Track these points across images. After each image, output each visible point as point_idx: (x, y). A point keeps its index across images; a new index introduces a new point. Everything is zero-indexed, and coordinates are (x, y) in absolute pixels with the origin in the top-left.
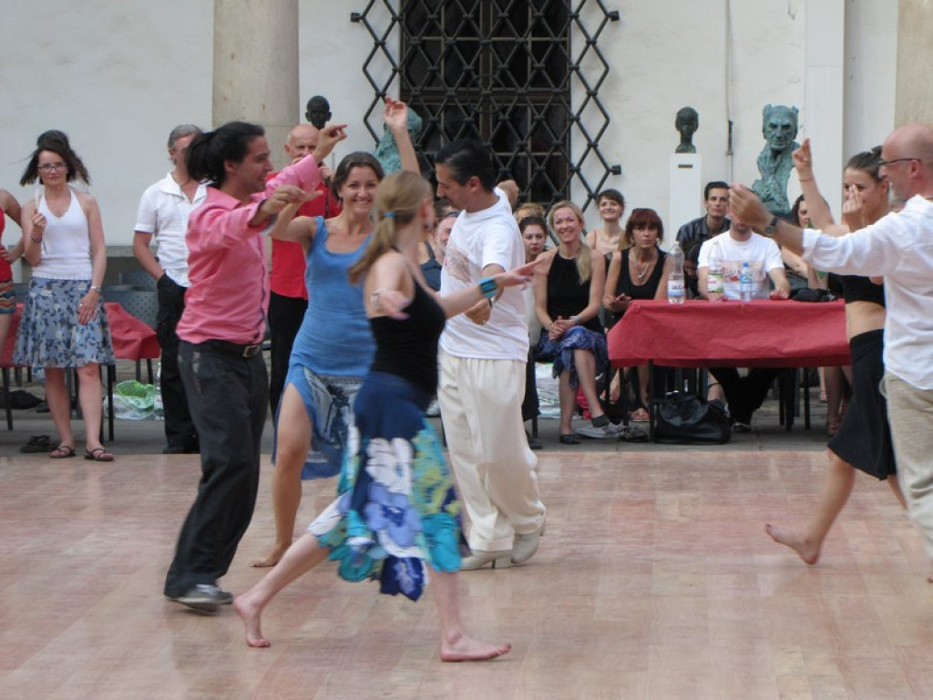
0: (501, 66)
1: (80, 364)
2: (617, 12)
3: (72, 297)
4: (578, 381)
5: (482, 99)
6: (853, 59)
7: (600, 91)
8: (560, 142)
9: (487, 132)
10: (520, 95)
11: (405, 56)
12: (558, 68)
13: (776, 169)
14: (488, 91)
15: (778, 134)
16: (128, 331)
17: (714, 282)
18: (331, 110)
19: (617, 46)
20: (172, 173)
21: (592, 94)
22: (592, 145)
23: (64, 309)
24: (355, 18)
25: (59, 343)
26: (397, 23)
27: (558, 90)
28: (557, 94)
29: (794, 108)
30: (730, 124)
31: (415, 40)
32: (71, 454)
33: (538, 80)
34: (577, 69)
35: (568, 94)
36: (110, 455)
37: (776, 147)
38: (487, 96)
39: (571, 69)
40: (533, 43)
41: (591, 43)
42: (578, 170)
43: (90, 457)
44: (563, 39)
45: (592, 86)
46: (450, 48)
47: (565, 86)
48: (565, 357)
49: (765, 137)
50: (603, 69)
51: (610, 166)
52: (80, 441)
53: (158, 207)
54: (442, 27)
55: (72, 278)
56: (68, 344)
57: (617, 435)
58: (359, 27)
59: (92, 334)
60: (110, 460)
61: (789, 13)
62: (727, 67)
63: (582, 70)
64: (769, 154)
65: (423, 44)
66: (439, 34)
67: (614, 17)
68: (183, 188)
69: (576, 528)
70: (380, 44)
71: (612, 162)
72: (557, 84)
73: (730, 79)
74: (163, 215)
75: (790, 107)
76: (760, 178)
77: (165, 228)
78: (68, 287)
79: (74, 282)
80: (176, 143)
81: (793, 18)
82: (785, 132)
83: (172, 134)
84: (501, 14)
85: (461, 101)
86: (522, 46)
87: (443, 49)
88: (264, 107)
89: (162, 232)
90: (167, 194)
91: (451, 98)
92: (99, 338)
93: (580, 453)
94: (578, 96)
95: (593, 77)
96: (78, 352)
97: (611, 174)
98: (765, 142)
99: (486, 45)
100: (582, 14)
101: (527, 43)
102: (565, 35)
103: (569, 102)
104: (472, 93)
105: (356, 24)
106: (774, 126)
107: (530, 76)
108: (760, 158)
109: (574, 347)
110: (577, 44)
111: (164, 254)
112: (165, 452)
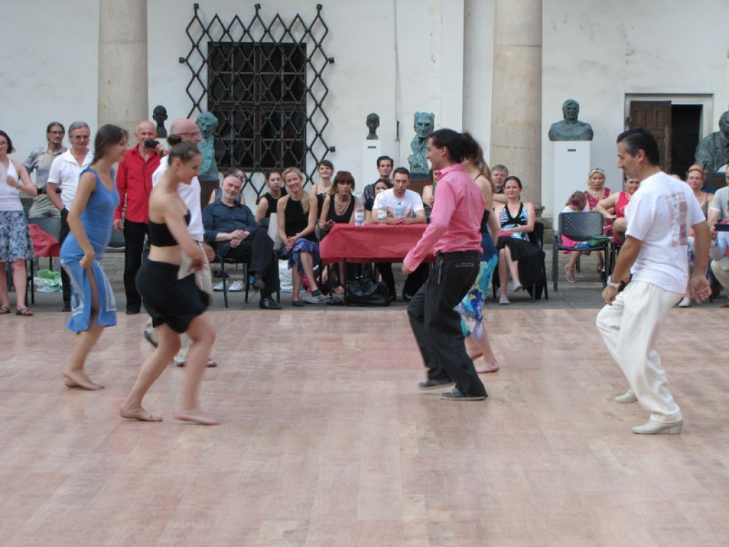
0: (266, 89)
1: (15, 259)
2: (333, 59)
3: (10, 221)
4: (303, 270)
5: (255, 108)
6: (469, 86)
7: (323, 104)
8: (300, 133)
9: (258, 126)
10: (277, 105)
11: (211, 82)
12: (299, 90)
13: (422, 149)
14: (258, 103)
15: (423, 129)
16: (43, 240)
17: (381, 214)
18: (167, 114)
19: (334, 78)
20: (70, 150)
21: (318, 105)
22: (319, 135)
23: (6, 228)
24: (182, 61)
25: (3, 248)
26: (206, 64)
27: (299, 103)
28: (298, 105)
29: (432, 114)
30: (398, 123)
31: (216, 73)
32: (8, 312)
33: (287, 97)
34: (310, 91)
35: (304, 105)
36: (31, 312)
37: (421, 136)
38: (258, 106)
39: (307, 91)
40: (285, 75)
41: (318, 75)
42: (310, 149)
43: (19, 313)
44: (302, 73)
45: (319, 100)
46: (236, 78)
47: (303, 100)
48: (295, 256)
49: (416, 131)
50: (325, 91)
51: (329, 147)
52: (13, 304)
53: (61, 169)
54: (232, 66)
55: (9, 210)
56: (8, 248)
57: (325, 301)
58: (184, 66)
59: (22, 242)
60: (31, 315)
61: (432, 59)
62: (396, 90)
63: (312, 91)
64: (417, 140)
65: (221, 76)
66: (230, 70)
67: (331, 61)
68: (77, 159)
69: (295, 354)
70: (196, 76)
71: (330, 145)
72: (298, 100)
73: (398, 97)
74: (64, 174)
75: (429, 113)
76: (412, 154)
77: (66, 181)
78: (7, 215)
79: (11, 212)
80: (73, 132)
81: (434, 62)
82: (427, 128)
83: (71, 126)
84: (266, 59)
85: (244, 109)
86: (278, 78)
87: (233, 78)
88: (127, 111)
89: (63, 183)
90: (67, 162)
91: (237, 108)
92: (26, 245)
93: (303, 312)
94: (310, 107)
95: (319, 95)
96: (14, 253)
97: (329, 152)
98: (416, 133)
99: (257, 77)
100: (313, 60)
101: (281, 75)
102: (303, 71)
103: (305, 110)
104: (250, 104)
105: (182, 64)
106: (420, 124)
107: (283, 94)
108: (413, 143)
109: (300, 251)
110: (310, 76)
111: (64, 196)
112: (63, 311)
